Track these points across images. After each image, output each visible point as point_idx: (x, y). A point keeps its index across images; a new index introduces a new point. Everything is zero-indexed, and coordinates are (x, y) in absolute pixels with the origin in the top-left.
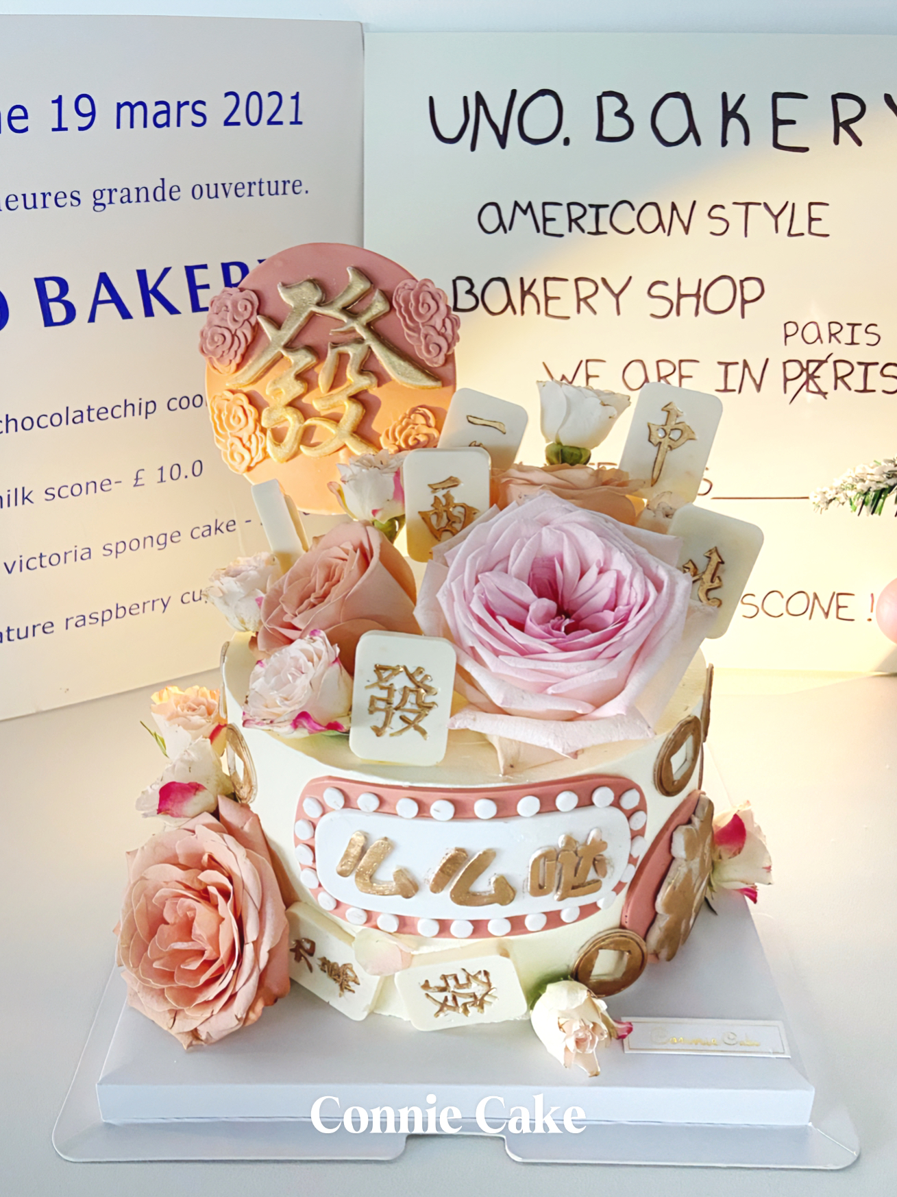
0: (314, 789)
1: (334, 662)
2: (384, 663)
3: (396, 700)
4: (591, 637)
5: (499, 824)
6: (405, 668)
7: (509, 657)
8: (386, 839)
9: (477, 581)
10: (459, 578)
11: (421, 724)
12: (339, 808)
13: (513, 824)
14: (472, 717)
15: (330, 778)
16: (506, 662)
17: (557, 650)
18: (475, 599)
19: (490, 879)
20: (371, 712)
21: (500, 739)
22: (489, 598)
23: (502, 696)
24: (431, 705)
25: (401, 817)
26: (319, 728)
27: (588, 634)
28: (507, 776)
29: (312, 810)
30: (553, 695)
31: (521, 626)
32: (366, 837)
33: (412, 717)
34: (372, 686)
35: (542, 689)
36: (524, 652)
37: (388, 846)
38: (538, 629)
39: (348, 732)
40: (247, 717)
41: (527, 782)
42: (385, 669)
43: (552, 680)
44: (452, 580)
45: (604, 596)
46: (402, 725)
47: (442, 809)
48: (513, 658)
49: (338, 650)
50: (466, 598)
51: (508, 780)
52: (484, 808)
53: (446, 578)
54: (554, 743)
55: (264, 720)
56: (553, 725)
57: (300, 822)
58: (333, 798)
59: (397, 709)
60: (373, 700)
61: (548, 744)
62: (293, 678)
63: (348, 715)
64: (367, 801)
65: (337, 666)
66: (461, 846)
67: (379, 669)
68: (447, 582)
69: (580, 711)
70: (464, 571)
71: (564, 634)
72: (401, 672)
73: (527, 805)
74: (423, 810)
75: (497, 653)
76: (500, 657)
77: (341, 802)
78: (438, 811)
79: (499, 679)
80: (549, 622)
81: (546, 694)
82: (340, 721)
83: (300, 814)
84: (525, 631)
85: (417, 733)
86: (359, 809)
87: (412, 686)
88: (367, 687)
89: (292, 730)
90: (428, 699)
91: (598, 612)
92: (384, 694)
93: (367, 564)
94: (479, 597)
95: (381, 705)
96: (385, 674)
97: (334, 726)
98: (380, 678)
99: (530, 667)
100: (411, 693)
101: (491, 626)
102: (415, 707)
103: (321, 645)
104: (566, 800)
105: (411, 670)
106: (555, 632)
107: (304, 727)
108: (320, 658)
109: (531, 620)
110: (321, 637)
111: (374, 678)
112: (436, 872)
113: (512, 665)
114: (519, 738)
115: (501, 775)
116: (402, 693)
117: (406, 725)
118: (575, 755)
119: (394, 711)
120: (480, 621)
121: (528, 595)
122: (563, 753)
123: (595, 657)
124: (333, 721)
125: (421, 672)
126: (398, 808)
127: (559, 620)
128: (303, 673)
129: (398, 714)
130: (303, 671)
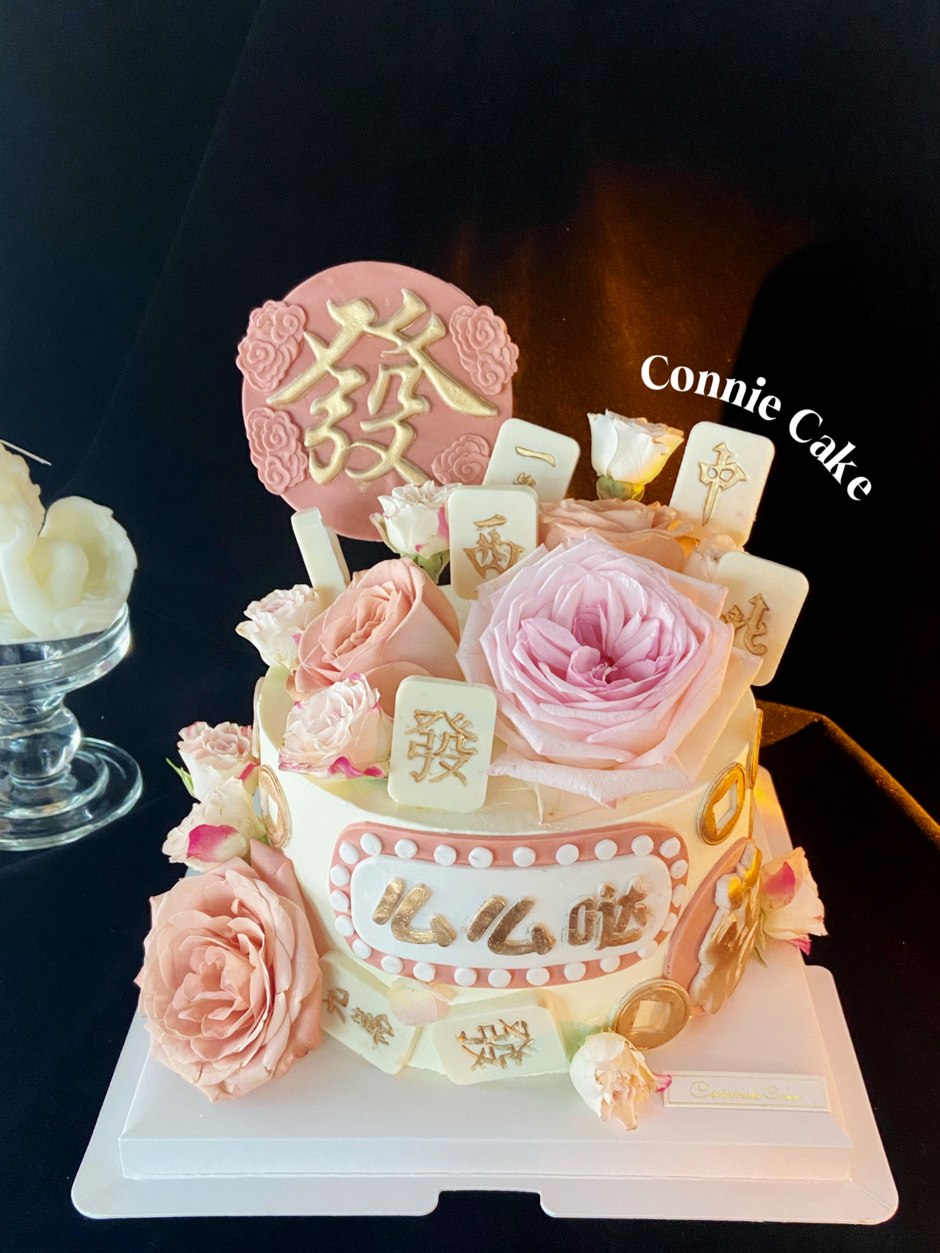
0: (352, 835)
1: (373, 708)
2: (423, 709)
3: (436, 746)
4: (633, 686)
5: (538, 872)
6: (445, 714)
7: (549, 706)
8: (423, 886)
9: (520, 626)
10: (502, 623)
11: (460, 770)
12: (376, 855)
13: (552, 872)
14: (513, 764)
15: (368, 823)
16: (546, 710)
17: (598, 698)
18: (517, 645)
19: (528, 928)
20: (410, 758)
21: (541, 786)
22: (532, 645)
23: (541, 744)
24: (471, 751)
25: (439, 864)
26: (356, 773)
27: (631, 683)
28: (546, 824)
29: (348, 855)
30: (593, 744)
31: (561, 674)
32: (402, 884)
33: (451, 763)
34: (412, 732)
35: (581, 738)
36: (564, 700)
37: (427, 892)
38: (580, 678)
39: (387, 777)
40: (284, 760)
41: (566, 830)
42: (425, 715)
43: (591, 728)
44: (495, 626)
45: (647, 644)
46: (441, 770)
47: (479, 856)
48: (553, 706)
49: (378, 695)
50: (510, 642)
51: (547, 828)
52: (522, 855)
53: (489, 622)
54: (593, 792)
55: (301, 764)
56: (593, 774)
57: (336, 868)
58: (369, 843)
59: (436, 754)
60: (412, 746)
61: (587, 792)
62: (332, 722)
63: (387, 760)
64: (405, 848)
65: (376, 711)
66: (499, 893)
67: (419, 715)
68: (491, 626)
69: (619, 760)
70: (508, 615)
71: (605, 683)
72: (441, 718)
73: (567, 853)
74: (461, 858)
75: (538, 701)
76: (541, 704)
77: (378, 847)
78: (476, 859)
79: (539, 726)
80: (591, 670)
81: (586, 743)
82: (378, 766)
83: (337, 859)
84: (568, 678)
85: (457, 780)
86: (396, 855)
87: (452, 732)
88: (406, 733)
89: (330, 775)
90: (469, 745)
91: (640, 660)
92: (423, 740)
93: (410, 605)
94: (522, 644)
95: (422, 750)
96: (425, 720)
97: (372, 772)
98: (419, 724)
99: (570, 716)
100: (451, 739)
101: (532, 672)
102: (455, 753)
103: (361, 687)
104: (605, 848)
105: (451, 715)
106: (596, 681)
107: (342, 772)
108: (359, 702)
109: (572, 668)
110: (361, 681)
111: (415, 723)
112: (473, 920)
113: (552, 713)
114: (558, 786)
115: (540, 823)
116: (442, 739)
117: (446, 771)
118: (613, 804)
119: (433, 756)
120: (523, 669)
121: (570, 642)
122: (602, 801)
123: (636, 706)
124: (371, 766)
125: (461, 718)
126: (435, 855)
127: (601, 667)
128: (342, 717)
129: (437, 759)
130: (343, 715)
